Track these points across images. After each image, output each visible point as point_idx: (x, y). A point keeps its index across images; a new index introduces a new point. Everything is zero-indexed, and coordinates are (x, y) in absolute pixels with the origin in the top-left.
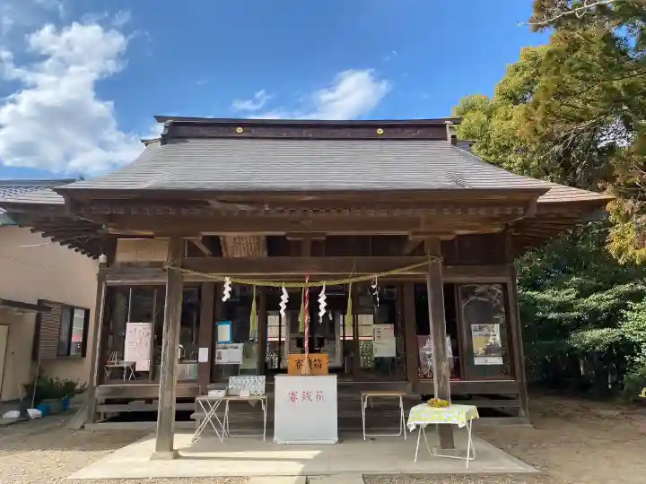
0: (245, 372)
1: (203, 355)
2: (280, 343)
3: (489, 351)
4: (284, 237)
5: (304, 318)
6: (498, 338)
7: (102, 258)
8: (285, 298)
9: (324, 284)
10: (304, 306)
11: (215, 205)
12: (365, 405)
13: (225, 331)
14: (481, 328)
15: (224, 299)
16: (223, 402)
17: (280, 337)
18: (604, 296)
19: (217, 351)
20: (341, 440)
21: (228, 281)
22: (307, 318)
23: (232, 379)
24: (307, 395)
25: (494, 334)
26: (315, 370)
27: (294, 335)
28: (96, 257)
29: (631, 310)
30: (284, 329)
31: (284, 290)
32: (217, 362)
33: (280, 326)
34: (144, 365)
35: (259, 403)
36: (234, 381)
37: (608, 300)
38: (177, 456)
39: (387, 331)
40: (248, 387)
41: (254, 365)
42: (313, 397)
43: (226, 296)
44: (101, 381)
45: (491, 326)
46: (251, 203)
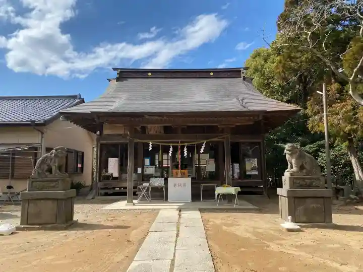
0: (156, 177)
1: (139, 170)
2: (168, 167)
3: (252, 169)
4: (171, 126)
5: (178, 156)
6: (256, 164)
7: (98, 133)
8: (171, 149)
9: (186, 144)
10: (179, 152)
11: (147, 117)
12: (202, 189)
13: (147, 161)
14: (249, 160)
15: (150, 150)
16: (148, 188)
17: (168, 165)
18: (312, 146)
19: (145, 169)
20: (192, 201)
21: (151, 143)
22: (180, 156)
23: (151, 179)
24: (180, 185)
25: (255, 162)
26: (183, 176)
27: (174, 164)
28: (95, 133)
29: (322, 152)
30: (169, 161)
31: (171, 146)
32: (145, 173)
33: (168, 159)
34: (116, 174)
35: (162, 188)
36: (152, 180)
37: (313, 147)
38: (134, 205)
39: (212, 161)
40: (158, 182)
41: (159, 174)
42: (182, 185)
43: (150, 149)
44: (100, 181)
45: (253, 159)
46: (159, 116)
